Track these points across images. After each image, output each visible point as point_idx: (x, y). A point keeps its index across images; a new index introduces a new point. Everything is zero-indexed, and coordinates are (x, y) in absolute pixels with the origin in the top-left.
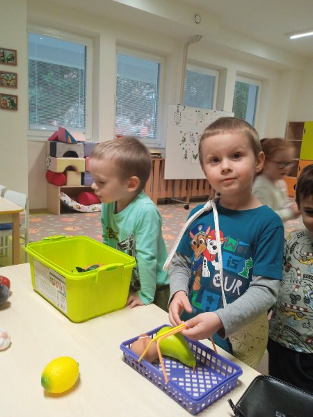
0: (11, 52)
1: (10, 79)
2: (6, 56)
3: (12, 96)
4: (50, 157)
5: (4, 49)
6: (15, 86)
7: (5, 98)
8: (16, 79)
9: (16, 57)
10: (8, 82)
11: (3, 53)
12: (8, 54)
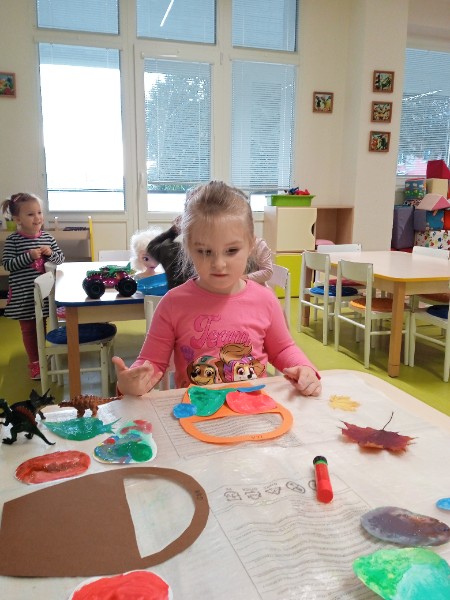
0: (388, 75)
1: (383, 111)
2: (382, 81)
3: (383, 133)
5: (380, 72)
6: (389, 120)
7: (376, 136)
8: (390, 110)
9: (393, 80)
10: (381, 115)
11: (379, 76)
12: (384, 78)
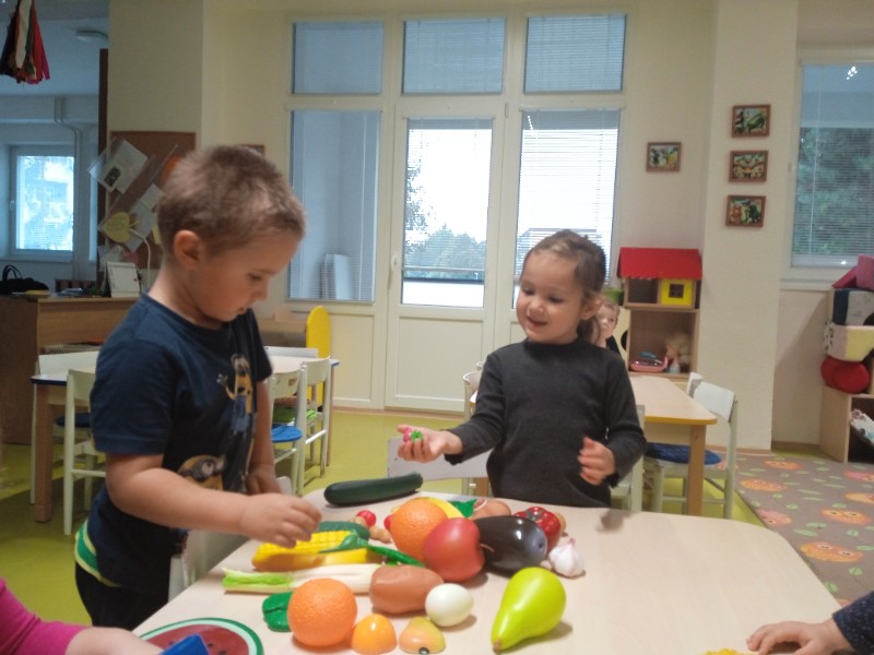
0: (758, 111)
1: (751, 165)
2: (747, 121)
3: (752, 198)
4: (833, 325)
5: (744, 107)
6: (763, 177)
7: (739, 203)
8: (765, 163)
9: (768, 118)
10: (748, 171)
11: (742, 113)
12: (750, 117)
